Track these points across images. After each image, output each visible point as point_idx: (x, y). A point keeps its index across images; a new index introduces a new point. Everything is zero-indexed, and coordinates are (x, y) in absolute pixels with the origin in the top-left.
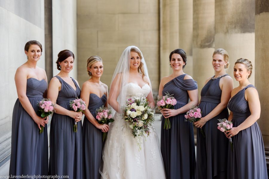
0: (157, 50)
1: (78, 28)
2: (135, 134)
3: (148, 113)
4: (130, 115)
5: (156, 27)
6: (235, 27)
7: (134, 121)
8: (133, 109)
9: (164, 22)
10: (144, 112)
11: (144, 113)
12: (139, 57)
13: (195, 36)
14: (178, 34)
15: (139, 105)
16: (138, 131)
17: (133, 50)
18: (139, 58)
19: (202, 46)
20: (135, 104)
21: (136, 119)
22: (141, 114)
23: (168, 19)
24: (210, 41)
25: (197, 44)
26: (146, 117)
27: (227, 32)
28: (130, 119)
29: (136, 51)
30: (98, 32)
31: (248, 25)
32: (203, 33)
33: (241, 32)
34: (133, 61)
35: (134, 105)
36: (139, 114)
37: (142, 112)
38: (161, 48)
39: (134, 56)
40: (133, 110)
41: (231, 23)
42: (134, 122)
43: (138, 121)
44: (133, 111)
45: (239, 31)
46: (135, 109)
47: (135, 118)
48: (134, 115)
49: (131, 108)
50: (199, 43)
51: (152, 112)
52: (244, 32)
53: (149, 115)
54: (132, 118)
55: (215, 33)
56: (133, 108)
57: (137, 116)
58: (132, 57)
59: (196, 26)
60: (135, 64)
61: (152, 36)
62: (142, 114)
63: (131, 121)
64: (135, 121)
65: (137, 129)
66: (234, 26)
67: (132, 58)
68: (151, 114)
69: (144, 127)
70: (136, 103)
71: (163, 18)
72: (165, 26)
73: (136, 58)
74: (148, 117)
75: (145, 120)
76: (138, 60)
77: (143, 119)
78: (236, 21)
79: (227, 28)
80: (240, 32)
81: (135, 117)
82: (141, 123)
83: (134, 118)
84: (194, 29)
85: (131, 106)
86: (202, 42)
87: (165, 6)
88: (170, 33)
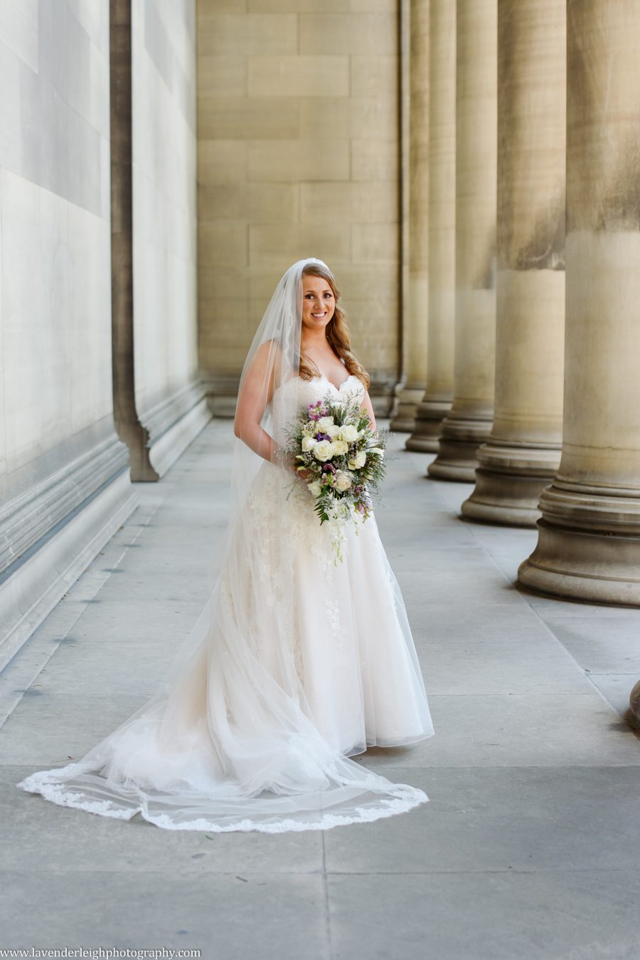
2: (325, 511)
3: (368, 450)
4: (312, 451)
5: (392, 215)
6: (624, 214)
7: (323, 471)
8: (322, 434)
9: (413, 202)
10: (355, 446)
11: (354, 448)
12: (331, 293)
13: (503, 239)
14: (453, 233)
15: (340, 425)
16: (336, 502)
17: (311, 271)
18: (330, 296)
19: (523, 265)
20: (330, 420)
21: (330, 465)
22: (347, 450)
23: (424, 194)
24: (543, 252)
25: (508, 258)
26: (360, 460)
27: (602, 227)
28: (310, 463)
29: (321, 274)
30: (248, 227)
32: (526, 231)
34: (311, 303)
35: (326, 424)
36: (342, 450)
37: (350, 447)
38: (406, 269)
39: (314, 289)
40: (320, 437)
41: (613, 202)
42: (324, 474)
43: (338, 471)
44: (322, 439)
46: (329, 434)
47: (328, 462)
48: (325, 451)
49: (316, 431)
50: (515, 256)
51: (380, 446)
53: (371, 458)
54: (319, 463)
55: (567, 231)
56: (324, 431)
57: (334, 456)
58: (308, 293)
59: (506, 210)
60: (319, 315)
62: (350, 452)
63: (317, 469)
64: (329, 471)
65: (331, 496)
66: (621, 211)
67: (308, 297)
68: (376, 455)
69: (352, 492)
70: (332, 418)
71: (412, 193)
72: (414, 213)
73: (320, 296)
74: (367, 462)
75: (357, 472)
76: (327, 303)
77: (351, 467)
78: (627, 199)
79: (601, 216)
81: (329, 457)
82: (343, 480)
83: (325, 460)
84: (500, 219)
85: (317, 425)
86: (521, 254)
87: (415, 162)
88: (431, 230)
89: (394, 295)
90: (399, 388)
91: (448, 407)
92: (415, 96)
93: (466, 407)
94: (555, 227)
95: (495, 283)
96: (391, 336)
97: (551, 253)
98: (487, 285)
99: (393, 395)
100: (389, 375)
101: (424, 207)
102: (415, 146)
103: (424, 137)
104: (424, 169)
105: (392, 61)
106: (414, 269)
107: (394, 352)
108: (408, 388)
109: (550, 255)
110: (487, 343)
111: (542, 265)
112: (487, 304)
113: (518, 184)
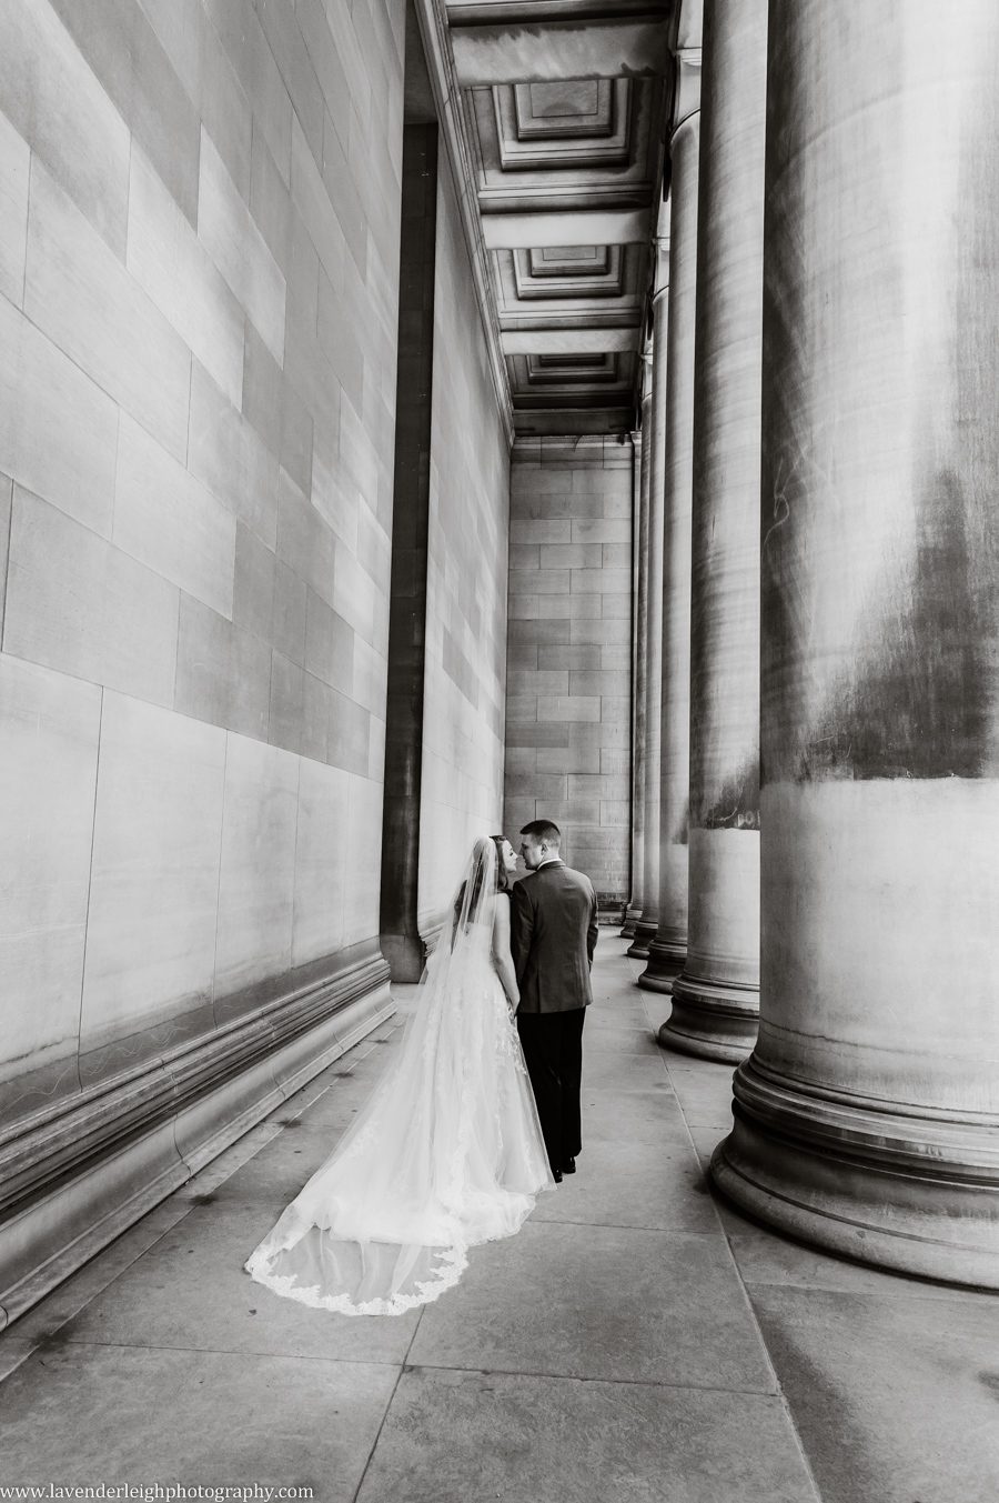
0: (627, 832)
1: (505, 796)
5: (626, 796)
6: (834, 762)
14: (659, 785)
24: (729, 814)
25: (699, 818)
27: (805, 776)
31: (882, 752)
33: (855, 778)
41: (819, 748)
45: (849, 774)
50: (705, 816)
52: (868, 776)
55: (761, 787)
61: (621, 810)
66: (829, 757)
72: (638, 793)
78: (837, 743)
79: (804, 764)
80: (852, 776)
84: (692, 785)
86: (710, 815)
87: (639, 761)
88: (646, 803)
89: (627, 846)
90: (629, 906)
91: (656, 926)
92: (639, 718)
93: (668, 932)
94: (741, 791)
95: (689, 839)
96: (625, 873)
97: (737, 813)
98: (684, 842)
99: (625, 910)
100: (623, 898)
101: (643, 788)
102: (639, 750)
103: (643, 744)
104: (643, 764)
105: (628, 700)
106: (637, 830)
107: (627, 883)
108: (632, 908)
109: (736, 816)
110: (682, 886)
111: (729, 824)
112: (682, 855)
113: (708, 755)
